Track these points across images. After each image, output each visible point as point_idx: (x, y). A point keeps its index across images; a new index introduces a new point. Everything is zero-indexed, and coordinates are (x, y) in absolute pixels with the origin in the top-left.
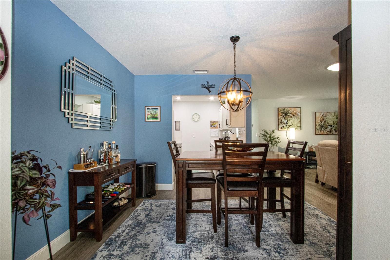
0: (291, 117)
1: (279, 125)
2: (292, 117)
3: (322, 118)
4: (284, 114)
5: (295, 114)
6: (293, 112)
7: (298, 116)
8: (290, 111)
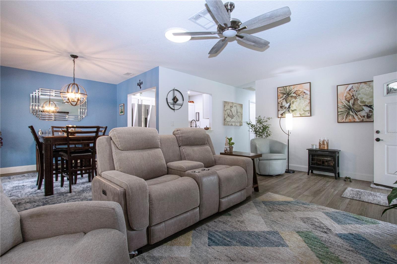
0: (295, 98)
1: (279, 110)
2: (297, 97)
3: (349, 94)
4: (285, 96)
5: (301, 93)
6: (299, 90)
7: (305, 96)
8: (293, 91)
